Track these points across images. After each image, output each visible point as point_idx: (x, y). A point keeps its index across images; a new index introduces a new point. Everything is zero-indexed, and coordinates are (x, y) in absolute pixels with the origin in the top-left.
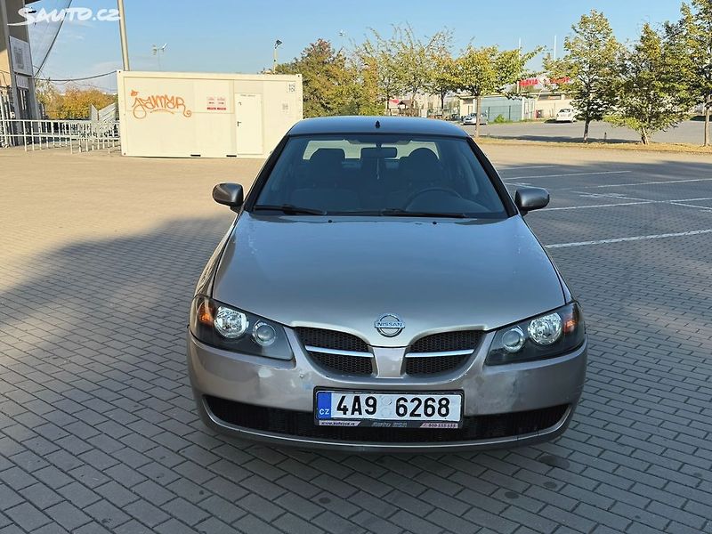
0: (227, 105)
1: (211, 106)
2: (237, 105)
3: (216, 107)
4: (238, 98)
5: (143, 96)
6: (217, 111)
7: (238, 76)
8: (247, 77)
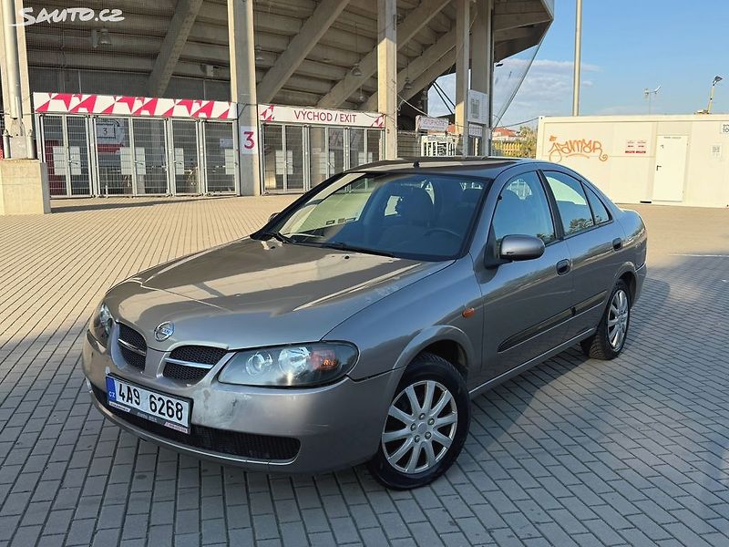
0: (648, 148)
1: (631, 149)
2: (659, 148)
3: (635, 150)
4: (661, 140)
5: (561, 141)
6: (635, 154)
7: (664, 118)
8: (674, 117)
